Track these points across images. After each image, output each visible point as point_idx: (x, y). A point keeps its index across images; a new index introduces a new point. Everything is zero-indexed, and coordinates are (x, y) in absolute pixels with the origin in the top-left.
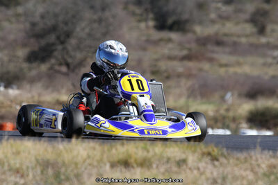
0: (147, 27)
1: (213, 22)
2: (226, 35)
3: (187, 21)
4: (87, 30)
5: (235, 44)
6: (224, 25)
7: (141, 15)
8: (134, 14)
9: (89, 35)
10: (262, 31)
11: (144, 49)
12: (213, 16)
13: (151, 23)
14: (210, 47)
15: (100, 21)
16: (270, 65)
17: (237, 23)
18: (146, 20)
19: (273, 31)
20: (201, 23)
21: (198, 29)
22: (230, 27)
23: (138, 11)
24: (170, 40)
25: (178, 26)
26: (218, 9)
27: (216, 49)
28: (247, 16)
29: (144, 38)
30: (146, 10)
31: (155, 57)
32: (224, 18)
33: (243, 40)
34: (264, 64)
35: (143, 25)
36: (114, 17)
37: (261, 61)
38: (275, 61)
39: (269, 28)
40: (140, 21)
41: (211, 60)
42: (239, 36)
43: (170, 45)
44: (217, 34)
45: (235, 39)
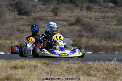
0: (15, 14)
1: (38, 12)
2: (43, 16)
3: (29, 12)
6: (42, 13)
7: (13, 10)
8: (10, 9)
10: (56, 15)
11: (14, 22)
12: (38, 10)
13: (16, 13)
17: (47, 12)
18: (14, 12)
19: (60, 15)
20: (34, 12)
21: (33, 14)
22: (44, 14)
24: (23, 19)
25: (26, 13)
27: (40, 21)
28: (51, 10)
29: (14, 18)
30: (14, 8)
31: (18, 25)
32: (42, 10)
33: (50, 18)
35: (13, 13)
38: (61, 26)
39: (59, 14)
40: (12, 12)
42: (48, 17)
43: (23, 21)
44: (40, 16)
45: (46, 18)
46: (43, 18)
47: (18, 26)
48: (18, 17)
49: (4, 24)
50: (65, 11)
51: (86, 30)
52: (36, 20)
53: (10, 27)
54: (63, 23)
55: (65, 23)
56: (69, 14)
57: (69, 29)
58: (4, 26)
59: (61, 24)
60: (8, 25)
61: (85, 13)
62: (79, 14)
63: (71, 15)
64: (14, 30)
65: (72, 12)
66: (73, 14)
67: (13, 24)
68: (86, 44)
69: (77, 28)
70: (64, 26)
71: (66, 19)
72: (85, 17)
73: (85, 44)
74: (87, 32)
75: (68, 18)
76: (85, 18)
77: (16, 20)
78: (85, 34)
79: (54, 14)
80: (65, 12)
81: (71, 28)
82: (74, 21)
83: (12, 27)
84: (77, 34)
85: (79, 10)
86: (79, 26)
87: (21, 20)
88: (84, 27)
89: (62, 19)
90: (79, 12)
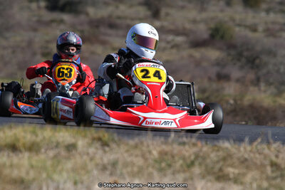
46: (118, 22)
47: (48, 42)
48: (48, 16)
49: (7, 35)
50: (180, 3)
51: (239, 60)
52: (97, 27)
53: (24, 44)
54: (173, 40)
55: (180, 39)
56: (193, 13)
57: (191, 56)
58: (6, 39)
59: (168, 42)
60: (18, 38)
61: (239, 12)
62: (220, 15)
63: (198, 18)
64: (34, 54)
65: (203, 9)
66: (204, 15)
67: (32, 34)
68: (235, 100)
69: (213, 54)
70: (176, 46)
71: (184, 29)
72: (239, 25)
73: (232, 102)
74: (242, 68)
75: (188, 26)
76: (237, 29)
77: (42, 23)
78: (236, 73)
79: (149, 13)
80: (183, 8)
81: (197, 53)
82: (205, 35)
83: (30, 43)
84: (213, 71)
85: (222, 3)
86: (220, 49)
87: (54, 25)
88: (233, 52)
89: (172, 27)
90: (222, 11)
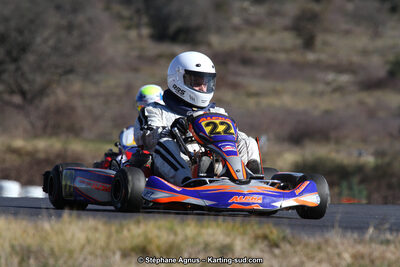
4: (51, 42)
5: (270, 63)
9: (55, 49)
14: (232, 67)
15: (70, 28)
16: (322, 94)
23: (126, 13)
26: (245, 10)
34: (313, 94)
36: (90, 21)
37: (308, 88)
41: (235, 86)
